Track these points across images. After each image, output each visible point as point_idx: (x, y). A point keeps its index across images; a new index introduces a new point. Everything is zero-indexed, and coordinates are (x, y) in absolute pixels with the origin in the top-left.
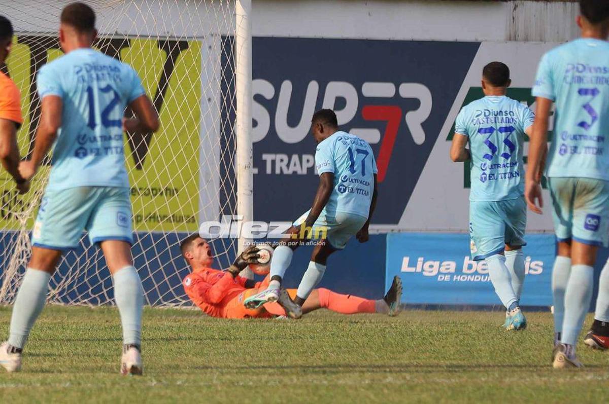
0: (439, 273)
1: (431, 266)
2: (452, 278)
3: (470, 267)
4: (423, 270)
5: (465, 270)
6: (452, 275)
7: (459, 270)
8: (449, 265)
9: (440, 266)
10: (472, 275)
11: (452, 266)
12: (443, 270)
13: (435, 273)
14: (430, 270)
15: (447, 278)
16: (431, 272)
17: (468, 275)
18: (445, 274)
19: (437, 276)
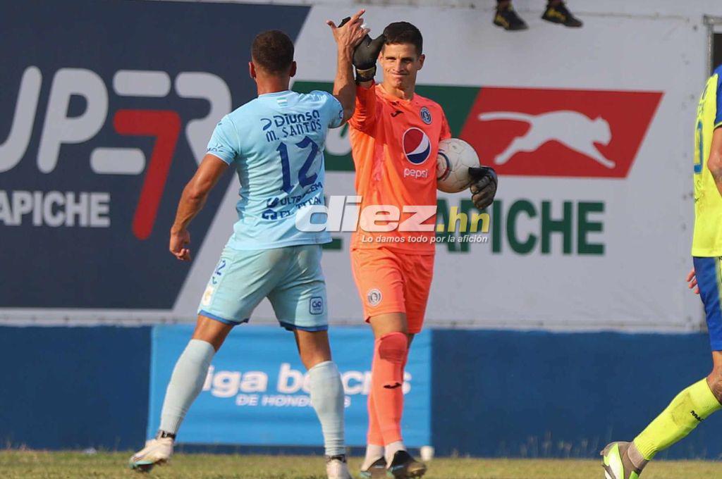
0: (240, 392)
1: (226, 381)
2: (260, 400)
3: (290, 381)
4: (212, 387)
5: (282, 385)
6: (260, 394)
7: (272, 389)
8: (255, 379)
9: (241, 379)
10: (292, 395)
11: (259, 379)
12: (246, 386)
13: (231, 392)
14: (224, 386)
15: (252, 401)
16: (225, 390)
17: (286, 395)
18: (248, 394)
19: (234, 398)
